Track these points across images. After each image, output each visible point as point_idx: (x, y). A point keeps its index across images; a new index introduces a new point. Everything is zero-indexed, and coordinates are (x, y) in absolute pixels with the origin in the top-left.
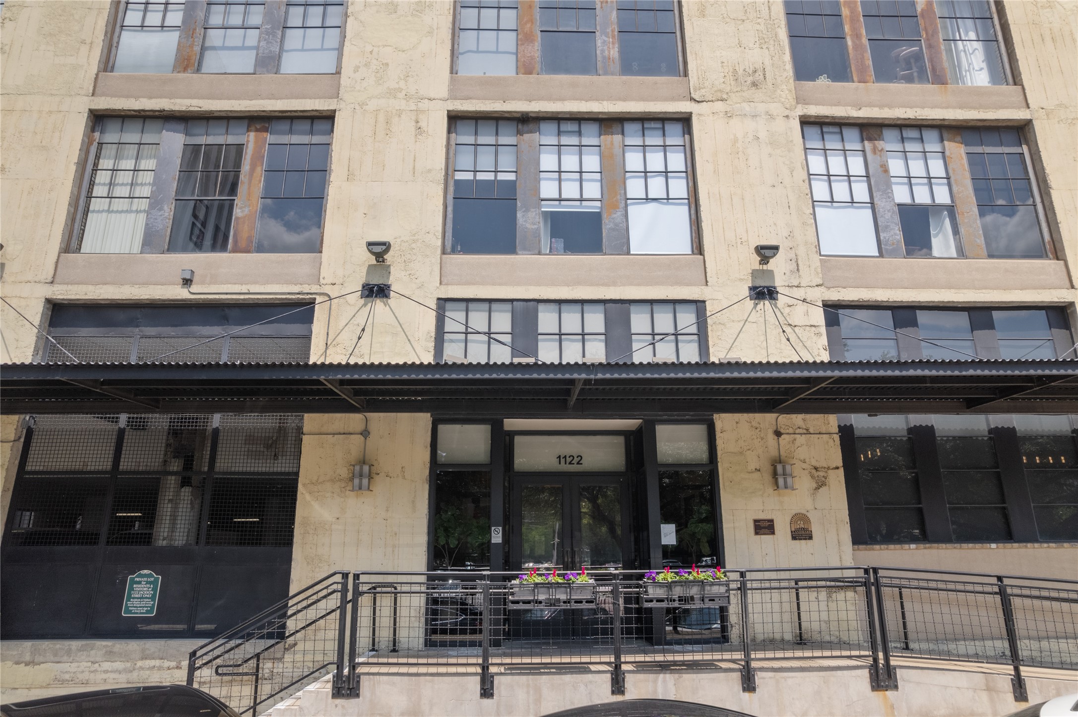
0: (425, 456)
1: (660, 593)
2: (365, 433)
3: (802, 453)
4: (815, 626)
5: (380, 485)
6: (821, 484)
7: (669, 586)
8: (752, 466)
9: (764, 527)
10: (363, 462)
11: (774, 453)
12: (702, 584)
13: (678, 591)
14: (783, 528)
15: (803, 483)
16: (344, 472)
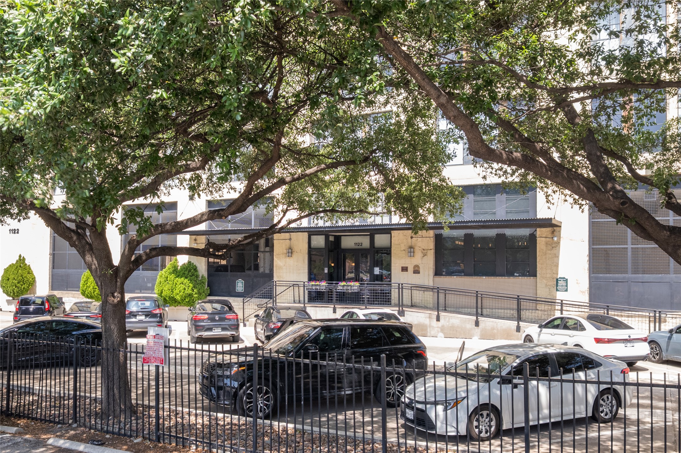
0: (306, 246)
1: (341, 288)
2: (290, 239)
3: (419, 244)
4: (418, 301)
5: (295, 255)
6: (425, 255)
7: (344, 286)
8: (402, 249)
9: (405, 269)
10: (290, 248)
11: (410, 244)
12: (351, 286)
13: (345, 288)
14: (411, 269)
15: (419, 254)
16: (285, 251)
